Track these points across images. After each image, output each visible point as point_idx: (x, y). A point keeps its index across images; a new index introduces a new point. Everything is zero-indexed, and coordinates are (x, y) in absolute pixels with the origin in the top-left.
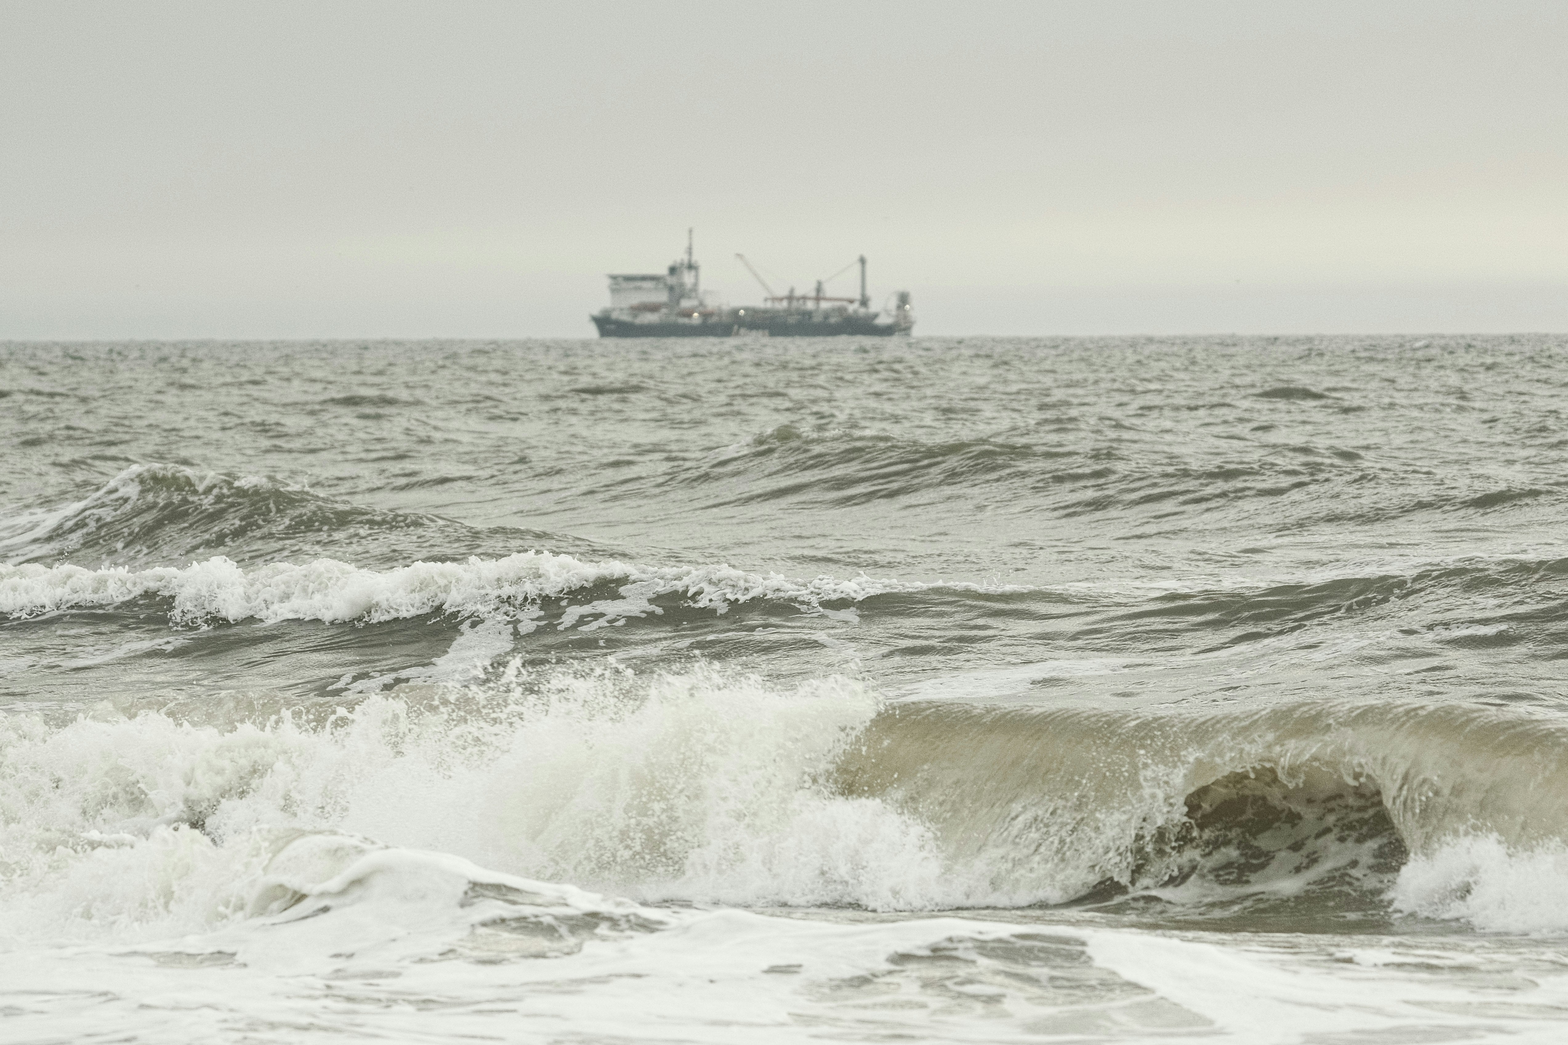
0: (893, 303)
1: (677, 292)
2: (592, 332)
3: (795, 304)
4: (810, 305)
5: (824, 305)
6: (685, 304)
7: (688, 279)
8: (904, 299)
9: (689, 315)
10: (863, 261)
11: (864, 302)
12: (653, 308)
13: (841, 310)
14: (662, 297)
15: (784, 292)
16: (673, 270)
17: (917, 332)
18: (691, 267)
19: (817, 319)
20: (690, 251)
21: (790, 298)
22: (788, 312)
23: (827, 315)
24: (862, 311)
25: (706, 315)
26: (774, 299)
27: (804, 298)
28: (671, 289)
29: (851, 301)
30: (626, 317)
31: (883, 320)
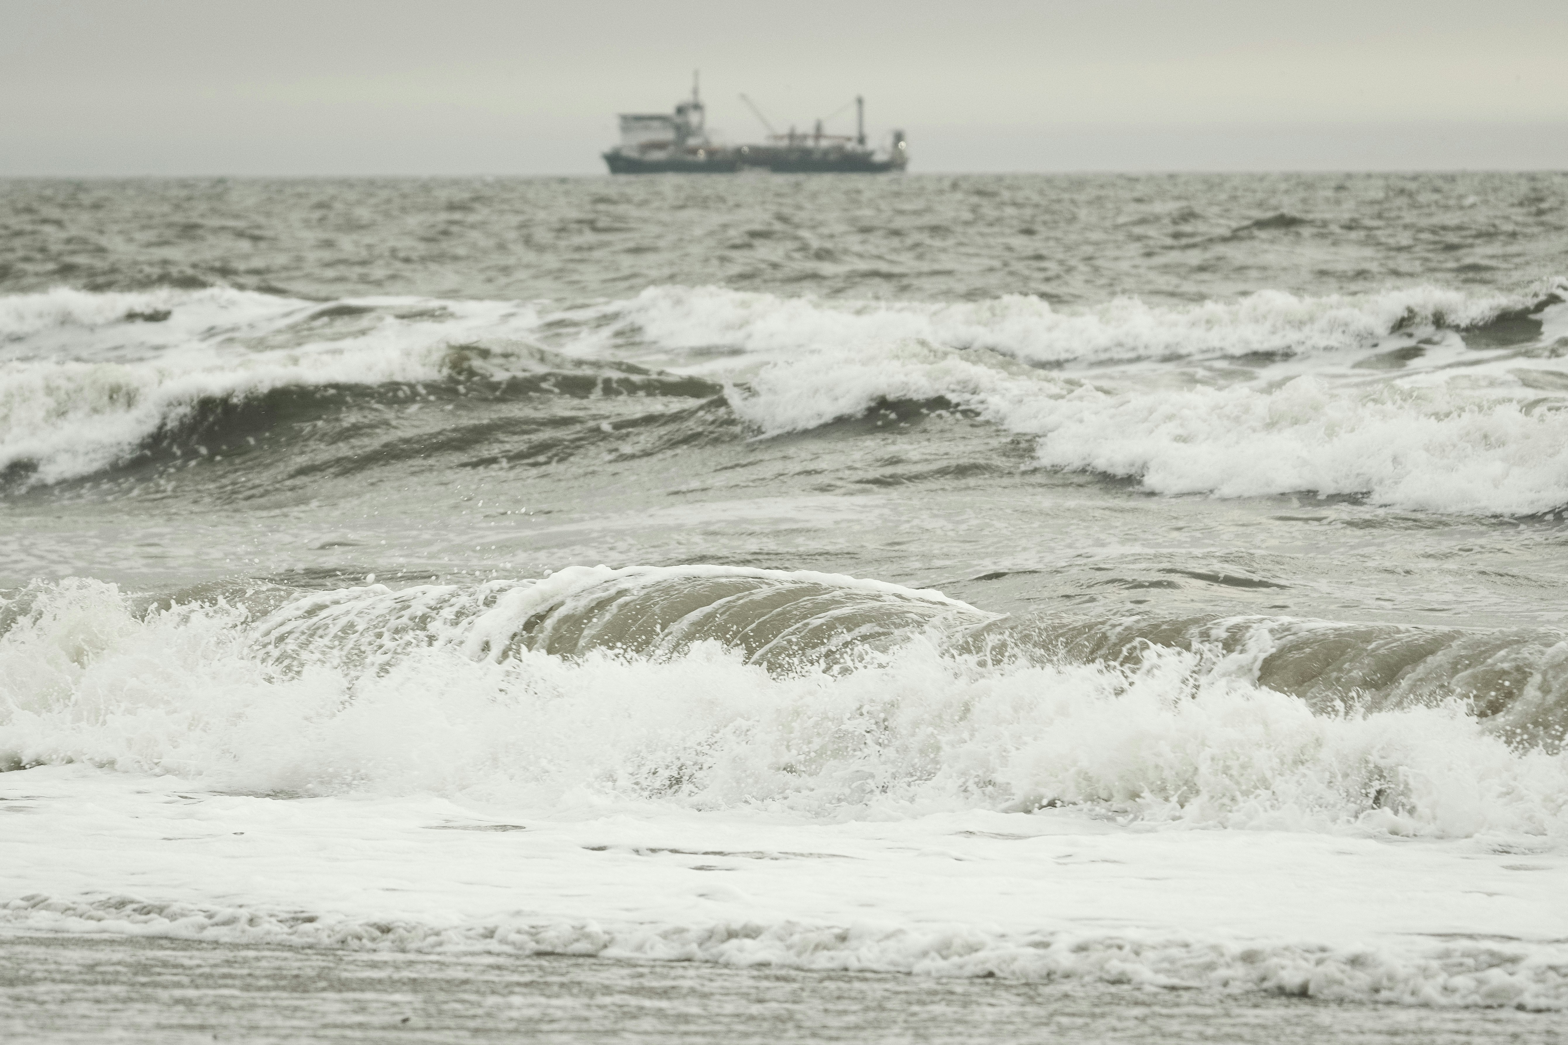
0: (889, 142)
1: (683, 131)
2: (602, 169)
3: (796, 143)
4: (810, 143)
5: (824, 143)
6: (692, 142)
7: (694, 118)
8: (899, 137)
9: (694, 151)
10: (860, 101)
11: (861, 140)
12: (660, 146)
13: (840, 149)
14: (668, 135)
15: (784, 130)
16: (680, 110)
17: (912, 168)
18: (697, 107)
19: (817, 156)
20: (695, 91)
21: (792, 136)
22: (790, 150)
23: (826, 153)
24: (859, 149)
25: (711, 153)
26: (777, 137)
27: (805, 137)
28: (678, 128)
29: (849, 139)
30: (634, 154)
31: (880, 157)
